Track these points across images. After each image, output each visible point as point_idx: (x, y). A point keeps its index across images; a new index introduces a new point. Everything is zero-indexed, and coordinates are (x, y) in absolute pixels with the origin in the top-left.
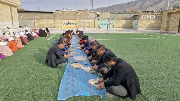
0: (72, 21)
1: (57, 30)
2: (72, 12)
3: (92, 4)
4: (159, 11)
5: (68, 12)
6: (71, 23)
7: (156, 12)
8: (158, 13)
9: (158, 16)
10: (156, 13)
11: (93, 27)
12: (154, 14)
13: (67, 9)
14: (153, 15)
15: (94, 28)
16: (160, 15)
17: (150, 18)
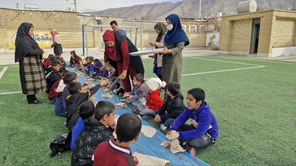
0: (42, 33)
1: (6, 53)
2: (39, 12)
3: (75, 4)
4: (201, 19)
5: (31, 14)
6: (41, 37)
7: (197, 20)
8: (199, 22)
9: (200, 26)
10: (197, 22)
11: (92, 46)
12: (195, 23)
13: (27, 6)
14: (194, 25)
15: (94, 47)
16: (202, 25)
17: (190, 29)
